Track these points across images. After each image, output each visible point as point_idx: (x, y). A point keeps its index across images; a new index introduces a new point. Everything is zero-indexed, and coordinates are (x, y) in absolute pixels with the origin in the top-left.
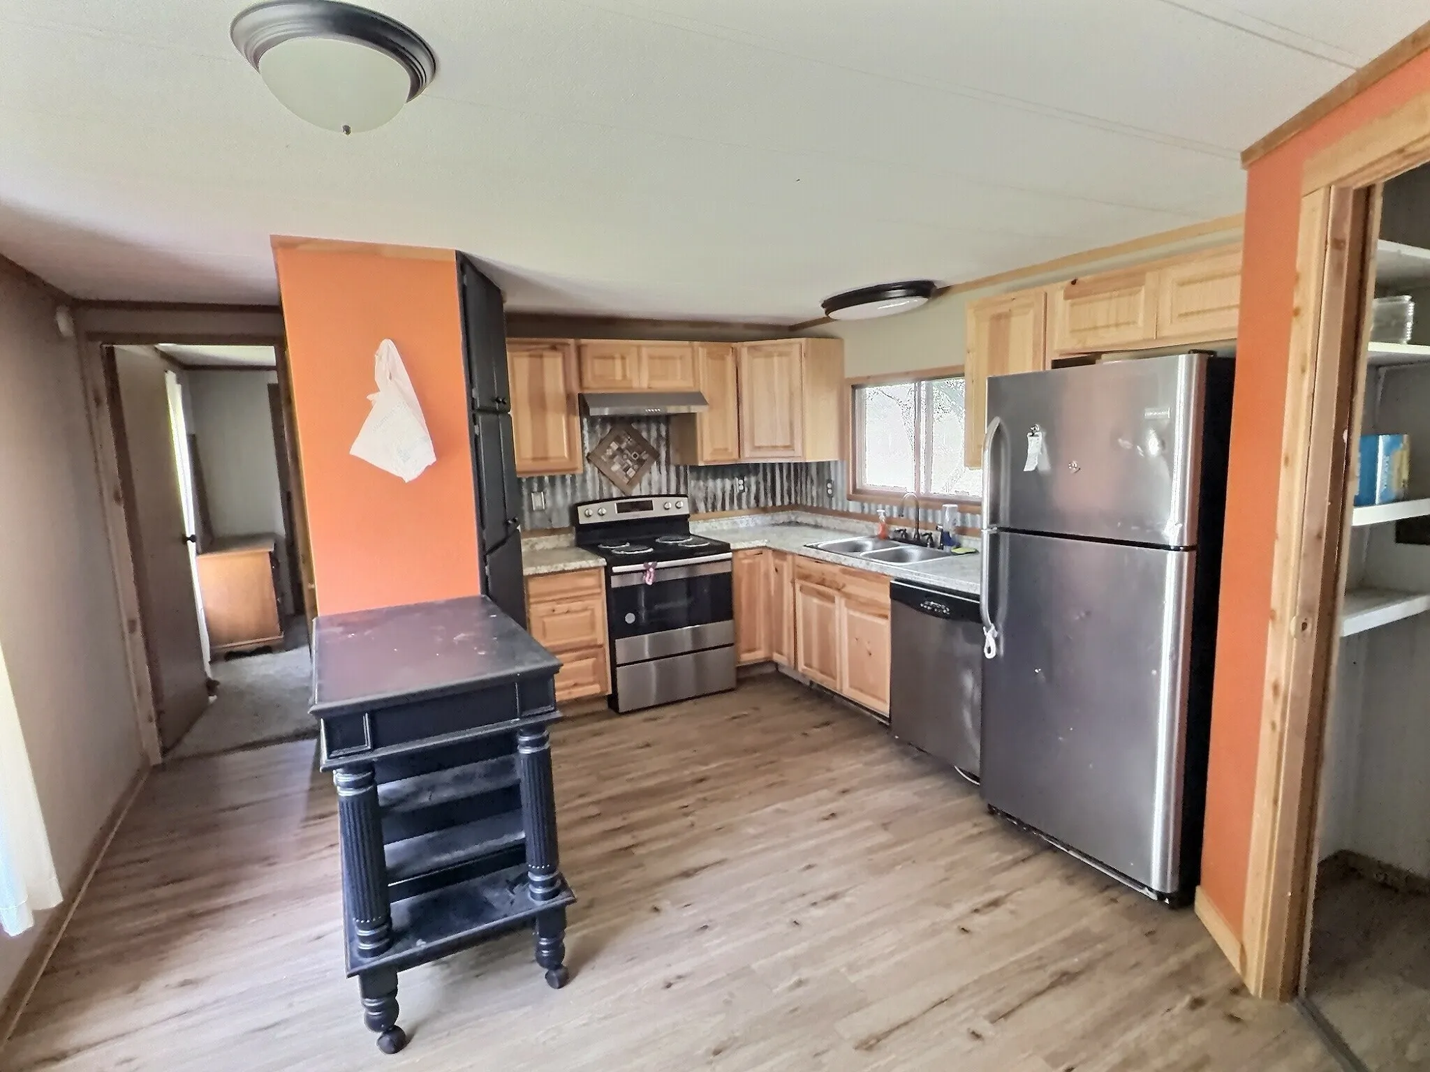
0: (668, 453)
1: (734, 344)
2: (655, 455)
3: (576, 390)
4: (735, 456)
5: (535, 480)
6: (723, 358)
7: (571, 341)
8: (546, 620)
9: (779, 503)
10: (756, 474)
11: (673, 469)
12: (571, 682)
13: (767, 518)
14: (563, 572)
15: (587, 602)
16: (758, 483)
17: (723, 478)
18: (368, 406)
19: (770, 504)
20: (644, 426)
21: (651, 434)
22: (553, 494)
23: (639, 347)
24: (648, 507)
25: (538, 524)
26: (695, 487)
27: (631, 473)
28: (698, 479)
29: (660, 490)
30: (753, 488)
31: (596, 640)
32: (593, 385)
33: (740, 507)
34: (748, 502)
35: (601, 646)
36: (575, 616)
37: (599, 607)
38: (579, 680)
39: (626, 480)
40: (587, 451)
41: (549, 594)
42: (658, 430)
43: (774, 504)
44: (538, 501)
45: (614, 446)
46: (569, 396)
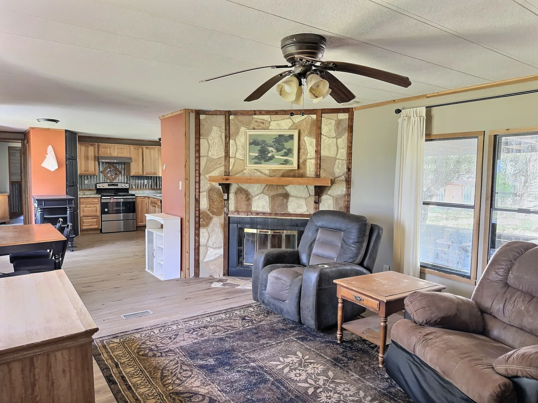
0: (124, 172)
1: (142, 146)
2: (121, 173)
3: (97, 155)
4: (142, 174)
5: (86, 176)
6: (138, 149)
7: (96, 144)
8: (84, 208)
9: (158, 188)
10: (151, 179)
11: (126, 177)
12: (90, 224)
13: (154, 191)
14: (89, 197)
15: (95, 205)
16: (151, 182)
17: (141, 180)
18: (45, 157)
19: (156, 188)
20: (117, 165)
21: (119, 167)
22: (91, 181)
23: (114, 146)
24: (117, 185)
25: (86, 187)
26: (133, 182)
27: (113, 177)
28: (133, 180)
29: (122, 181)
30: (150, 183)
31: (97, 215)
32: (101, 154)
33: (146, 188)
34: (148, 187)
35: (98, 216)
36: (92, 208)
37: (99, 207)
38: (92, 224)
39: (112, 179)
40: (101, 170)
41: (87, 202)
42: (122, 166)
43: (157, 188)
44: (86, 182)
45: (109, 169)
46: (95, 157)
